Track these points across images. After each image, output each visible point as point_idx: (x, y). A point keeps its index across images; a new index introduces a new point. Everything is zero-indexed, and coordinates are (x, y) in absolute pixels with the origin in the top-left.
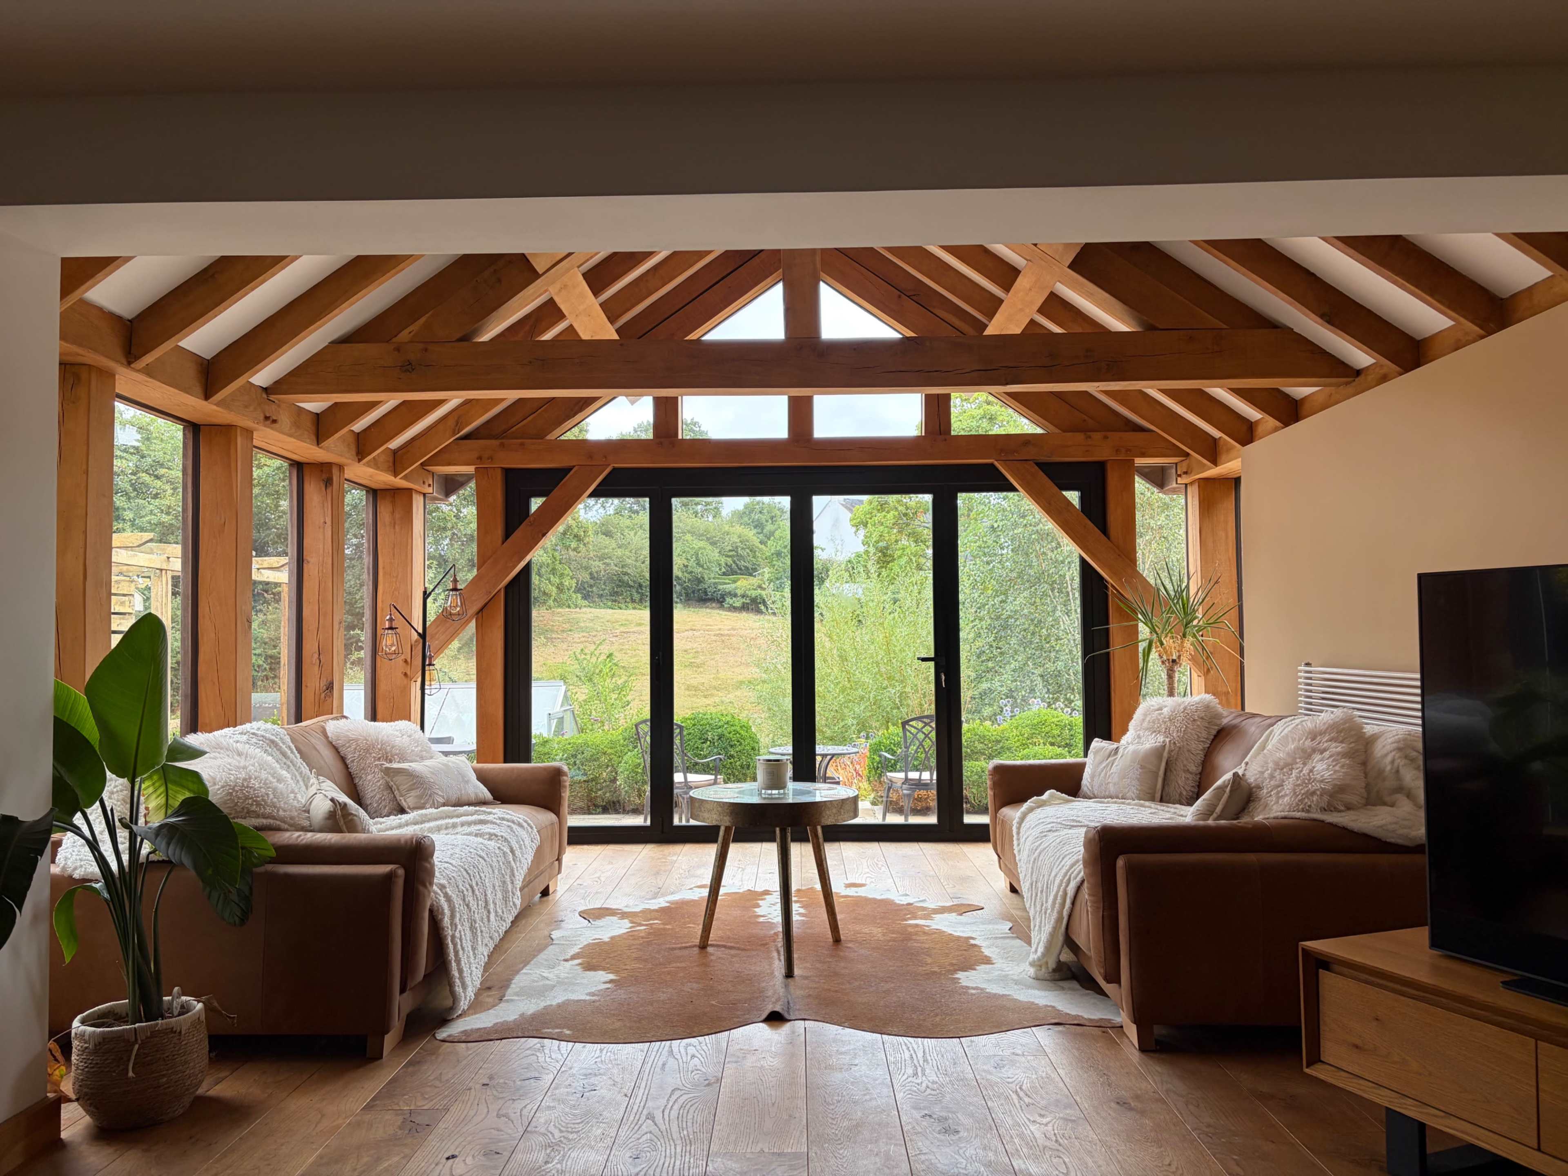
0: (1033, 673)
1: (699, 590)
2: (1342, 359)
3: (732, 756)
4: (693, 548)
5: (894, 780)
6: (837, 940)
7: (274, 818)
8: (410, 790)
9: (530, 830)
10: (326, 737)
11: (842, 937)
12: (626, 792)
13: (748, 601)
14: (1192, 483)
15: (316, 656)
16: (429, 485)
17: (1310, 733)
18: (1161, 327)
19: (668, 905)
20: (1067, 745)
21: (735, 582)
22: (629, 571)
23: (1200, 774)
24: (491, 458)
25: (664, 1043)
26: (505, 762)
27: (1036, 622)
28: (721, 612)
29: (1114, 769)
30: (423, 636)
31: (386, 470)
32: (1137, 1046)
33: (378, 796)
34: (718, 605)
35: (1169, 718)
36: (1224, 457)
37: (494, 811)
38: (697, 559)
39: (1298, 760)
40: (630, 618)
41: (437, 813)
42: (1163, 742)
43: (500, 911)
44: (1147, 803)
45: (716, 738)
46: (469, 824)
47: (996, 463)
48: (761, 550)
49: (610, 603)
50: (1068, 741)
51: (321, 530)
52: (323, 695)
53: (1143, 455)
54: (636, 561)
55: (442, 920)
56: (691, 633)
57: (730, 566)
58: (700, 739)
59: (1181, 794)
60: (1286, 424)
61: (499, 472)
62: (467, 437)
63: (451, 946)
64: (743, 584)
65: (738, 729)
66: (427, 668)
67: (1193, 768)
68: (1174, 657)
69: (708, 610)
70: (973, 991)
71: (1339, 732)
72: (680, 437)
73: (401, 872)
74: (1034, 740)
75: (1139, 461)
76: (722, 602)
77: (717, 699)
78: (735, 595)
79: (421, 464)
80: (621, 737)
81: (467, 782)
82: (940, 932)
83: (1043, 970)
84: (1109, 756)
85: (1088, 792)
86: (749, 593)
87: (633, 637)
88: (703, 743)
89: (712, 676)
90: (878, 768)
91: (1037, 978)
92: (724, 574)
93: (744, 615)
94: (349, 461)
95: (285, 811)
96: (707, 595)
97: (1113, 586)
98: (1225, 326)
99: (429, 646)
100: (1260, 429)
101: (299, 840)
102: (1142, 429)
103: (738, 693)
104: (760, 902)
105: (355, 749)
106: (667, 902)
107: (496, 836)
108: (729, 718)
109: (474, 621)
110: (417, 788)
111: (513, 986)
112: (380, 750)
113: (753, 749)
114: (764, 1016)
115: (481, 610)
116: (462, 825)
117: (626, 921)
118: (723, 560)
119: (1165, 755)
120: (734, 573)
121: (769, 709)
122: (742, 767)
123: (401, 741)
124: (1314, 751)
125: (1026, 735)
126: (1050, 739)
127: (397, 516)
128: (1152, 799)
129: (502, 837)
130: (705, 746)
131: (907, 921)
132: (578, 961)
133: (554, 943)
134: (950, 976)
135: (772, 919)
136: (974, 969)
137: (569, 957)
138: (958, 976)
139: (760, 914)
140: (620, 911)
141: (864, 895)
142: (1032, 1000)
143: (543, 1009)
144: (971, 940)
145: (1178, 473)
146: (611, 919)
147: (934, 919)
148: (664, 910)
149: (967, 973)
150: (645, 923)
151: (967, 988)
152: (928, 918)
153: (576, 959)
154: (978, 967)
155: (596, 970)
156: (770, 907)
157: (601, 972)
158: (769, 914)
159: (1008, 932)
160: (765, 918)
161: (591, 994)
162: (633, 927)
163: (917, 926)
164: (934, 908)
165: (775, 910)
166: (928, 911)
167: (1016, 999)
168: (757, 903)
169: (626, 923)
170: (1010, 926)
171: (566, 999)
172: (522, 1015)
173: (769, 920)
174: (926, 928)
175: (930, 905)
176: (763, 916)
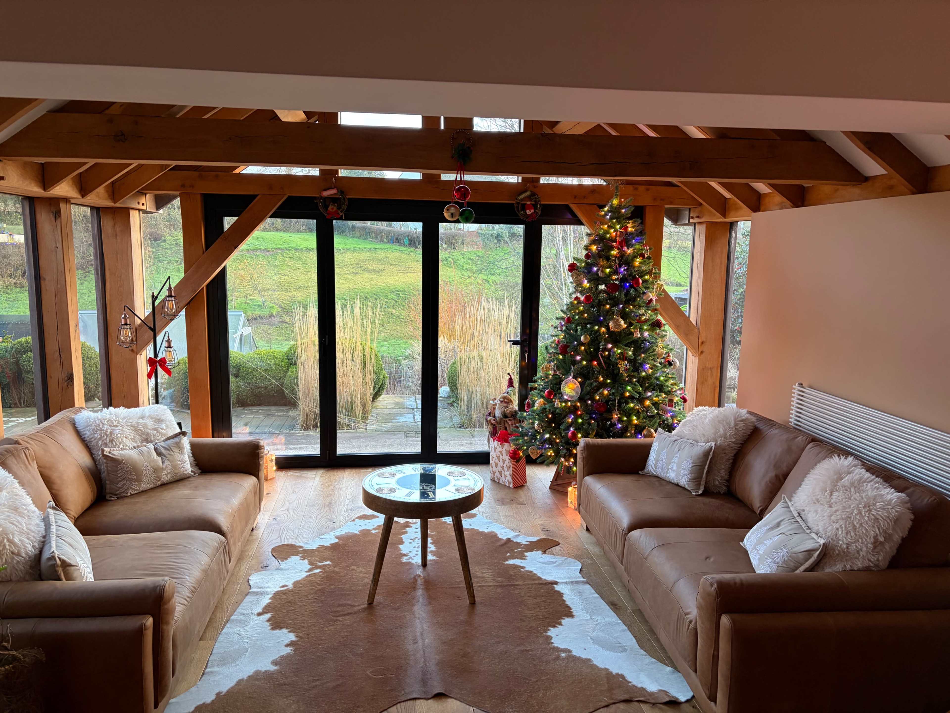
14: (700, 223)
15: (58, 353)
16: (143, 204)
19: (336, 541)
24: (192, 186)
26: (213, 437)
31: (107, 197)
36: (731, 212)
47: (571, 204)
51: (54, 253)
52: (65, 384)
53: (671, 203)
60: (797, 206)
61: (199, 197)
75: (667, 206)
79: (138, 191)
82: (532, 576)
94: (74, 197)
104: (403, 536)
106: (337, 537)
109: (185, 309)
115: (189, 303)
117: (306, 561)
127: (118, 229)
131: (507, 560)
132: (268, 616)
133: (251, 590)
134: (544, 634)
135: (412, 559)
136: (561, 624)
137: (260, 610)
138: (549, 633)
139: (404, 552)
140: (302, 549)
141: (476, 528)
142: (607, 667)
143: (236, 685)
144: (555, 586)
145: (691, 215)
146: (295, 560)
147: (527, 558)
148: (334, 547)
149: (556, 629)
150: (320, 564)
151: (558, 650)
152: (523, 557)
153: (267, 613)
154: (563, 622)
155: (280, 628)
156: (411, 543)
157: (285, 631)
158: (410, 552)
159: (580, 575)
160: (407, 557)
161: (275, 663)
162: (311, 570)
163: (516, 566)
164: (525, 545)
165: (415, 547)
166: (522, 548)
167: (595, 666)
168: (402, 539)
169: (305, 565)
170: (580, 567)
171: (255, 669)
172: (218, 694)
173: (410, 560)
174: (522, 570)
175: (523, 540)
176: (405, 555)
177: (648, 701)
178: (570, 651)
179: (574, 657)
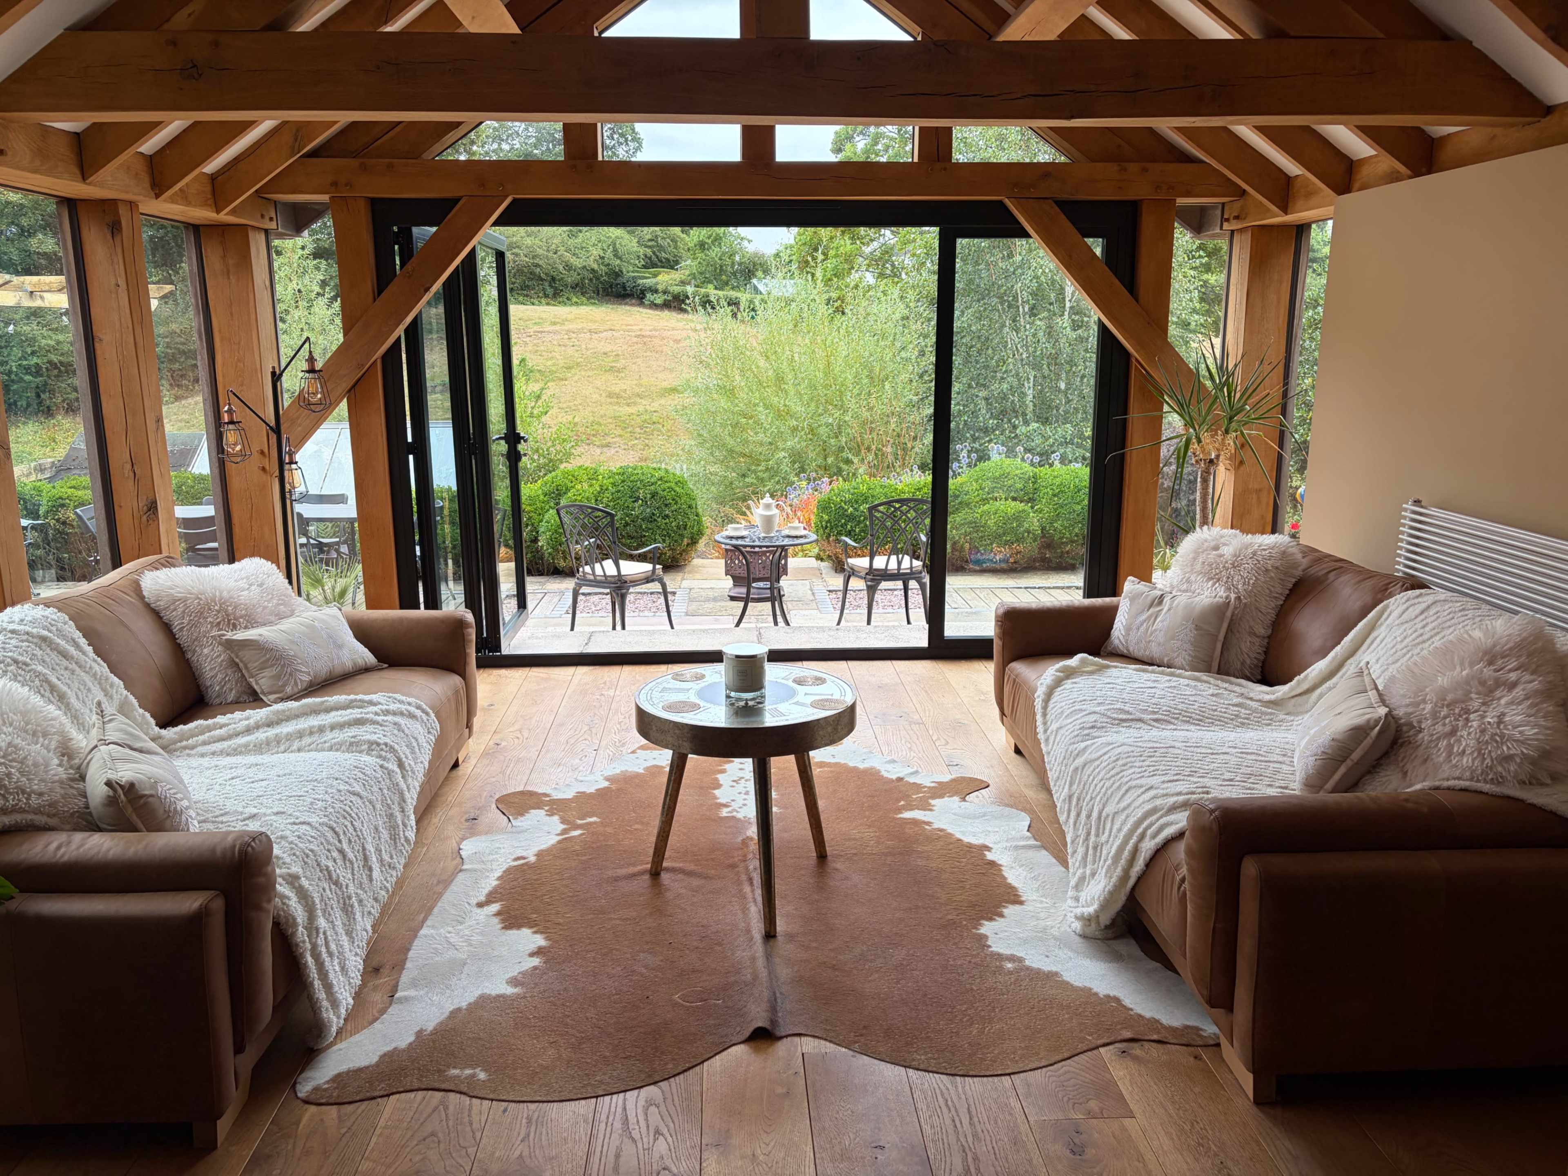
0: (977, 396)
1: (617, 284)
2: (1531, 90)
3: (667, 516)
4: (609, 237)
5: (856, 568)
6: (822, 856)
7: (22, 811)
8: (262, 668)
9: (425, 717)
10: (141, 597)
11: (828, 853)
12: (550, 554)
13: (670, 298)
14: (1241, 231)
15: (129, 466)
16: (271, 219)
17: (1486, 653)
18: (1292, 34)
19: (606, 784)
20: (1031, 500)
21: (655, 276)
22: (541, 263)
23: (1269, 637)
24: (350, 184)
25: (615, 1096)
27: (983, 340)
28: (641, 310)
29: (1158, 624)
30: (277, 430)
31: (204, 205)
32: (1252, 1098)
33: (220, 676)
34: (638, 302)
35: (1233, 564)
36: (1300, 203)
37: (374, 697)
38: (615, 250)
39: (1473, 696)
40: (544, 316)
41: (298, 708)
42: (1227, 598)
43: (386, 857)
44: (1203, 676)
45: (649, 496)
46: (341, 726)
47: (1008, 202)
48: (682, 240)
49: (521, 298)
50: (1031, 496)
51: (114, 296)
52: (145, 518)
53: (1188, 194)
54: (548, 251)
55: (294, 934)
56: (610, 333)
57: (650, 258)
58: (631, 497)
59: (1243, 663)
60: (1417, 173)
61: (363, 204)
62: (313, 154)
63: (310, 960)
64: (665, 279)
65: (673, 485)
66: (287, 467)
67: (1262, 631)
68: (1213, 457)
69: (628, 308)
70: (1009, 965)
71: (1530, 655)
72: (600, 158)
73: (218, 905)
74: (996, 495)
75: (1181, 201)
76: (643, 298)
77: (641, 408)
78: (656, 291)
79: (256, 191)
80: (540, 492)
81: (340, 647)
82: (943, 836)
83: (1093, 925)
84: (1151, 606)
85: (1121, 647)
86: (671, 289)
87: (548, 338)
88: (633, 502)
89: (635, 382)
90: (827, 527)
91: (1084, 936)
92: (645, 267)
93: (666, 314)
94: (141, 198)
95: (41, 794)
96: (625, 290)
97: (1137, 360)
98: (1382, 36)
99: (288, 439)
100: (1365, 173)
101: (59, 855)
102: (1188, 159)
103: (663, 401)
104: (720, 776)
105: (184, 612)
106: (607, 779)
107: (378, 744)
108: (662, 473)
109: (345, 400)
110: (272, 666)
111: (408, 965)
112: (218, 612)
113: (690, 507)
114: (747, 1034)
115: (353, 387)
116: (333, 728)
117: (556, 818)
118: (642, 251)
119: (1229, 614)
120: (654, 266)
121: (700, 435)
122: (678, 527)
123: (248, 596)
124: (1498, 683)
125: (987, 490)
126: (1012, 494)
127: (230, 260)
128: (1208, 670)
129: (386, 744)
130: (636, 505)
131: (902, 813)
132: (495, 907)
133: (465, 867)
134: (974, 931)
135: (737, 812)
136: (1001, 915)
137: (482, 898)
138: (983, 930)
139: (722, 800)
140: (548, 799)
141: (843, 762)
142: (1088, 985)
143: (449, 1018)
144: (986, 853)
145: (1226, 216)
146: (537, 816)
147: (934, 808)
148: (602, 794)
149: (993, 923)
150: (580, 822)
151: (1000, 957)
152: (927, 807)
153: (493, 902)
154: (1006, 911)
155: (519, 927)
156: (733, 786)
157: (526, 932)
158: (733, 800)
159: (1028, 834)
160: (729, 809)
161: (514, 982)
162: (565, 831)
163: (915, 822)
164: (929, 787)
165: (740, 793)
166: (925, 792)
167: (1068, 983)
168: (717, 779)
169: (555, 824)
170: (1028, 823)
171: (480, 993)
172: (419, 1033)
173: (735, 814)
174: (927, 827)
175: (926, 780)
176: (726, 806)
177: (1165, 1040)
178: (1020, 960)
179: (1028, 968)
